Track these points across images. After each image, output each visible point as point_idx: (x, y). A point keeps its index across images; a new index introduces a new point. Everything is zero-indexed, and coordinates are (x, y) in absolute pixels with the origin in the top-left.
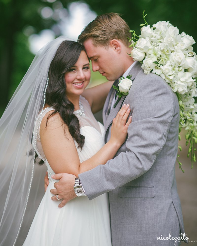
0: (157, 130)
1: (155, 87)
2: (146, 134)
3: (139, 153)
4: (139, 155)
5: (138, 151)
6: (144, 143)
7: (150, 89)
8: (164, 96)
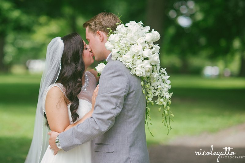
0: (111, 103)
1: (113, 71)
2: (103, 104)
3: (97, 118)
4: (97, 120)
5: (96, 117)
6: (102, 111)
7: (109, 72)
8: (119, 77)
